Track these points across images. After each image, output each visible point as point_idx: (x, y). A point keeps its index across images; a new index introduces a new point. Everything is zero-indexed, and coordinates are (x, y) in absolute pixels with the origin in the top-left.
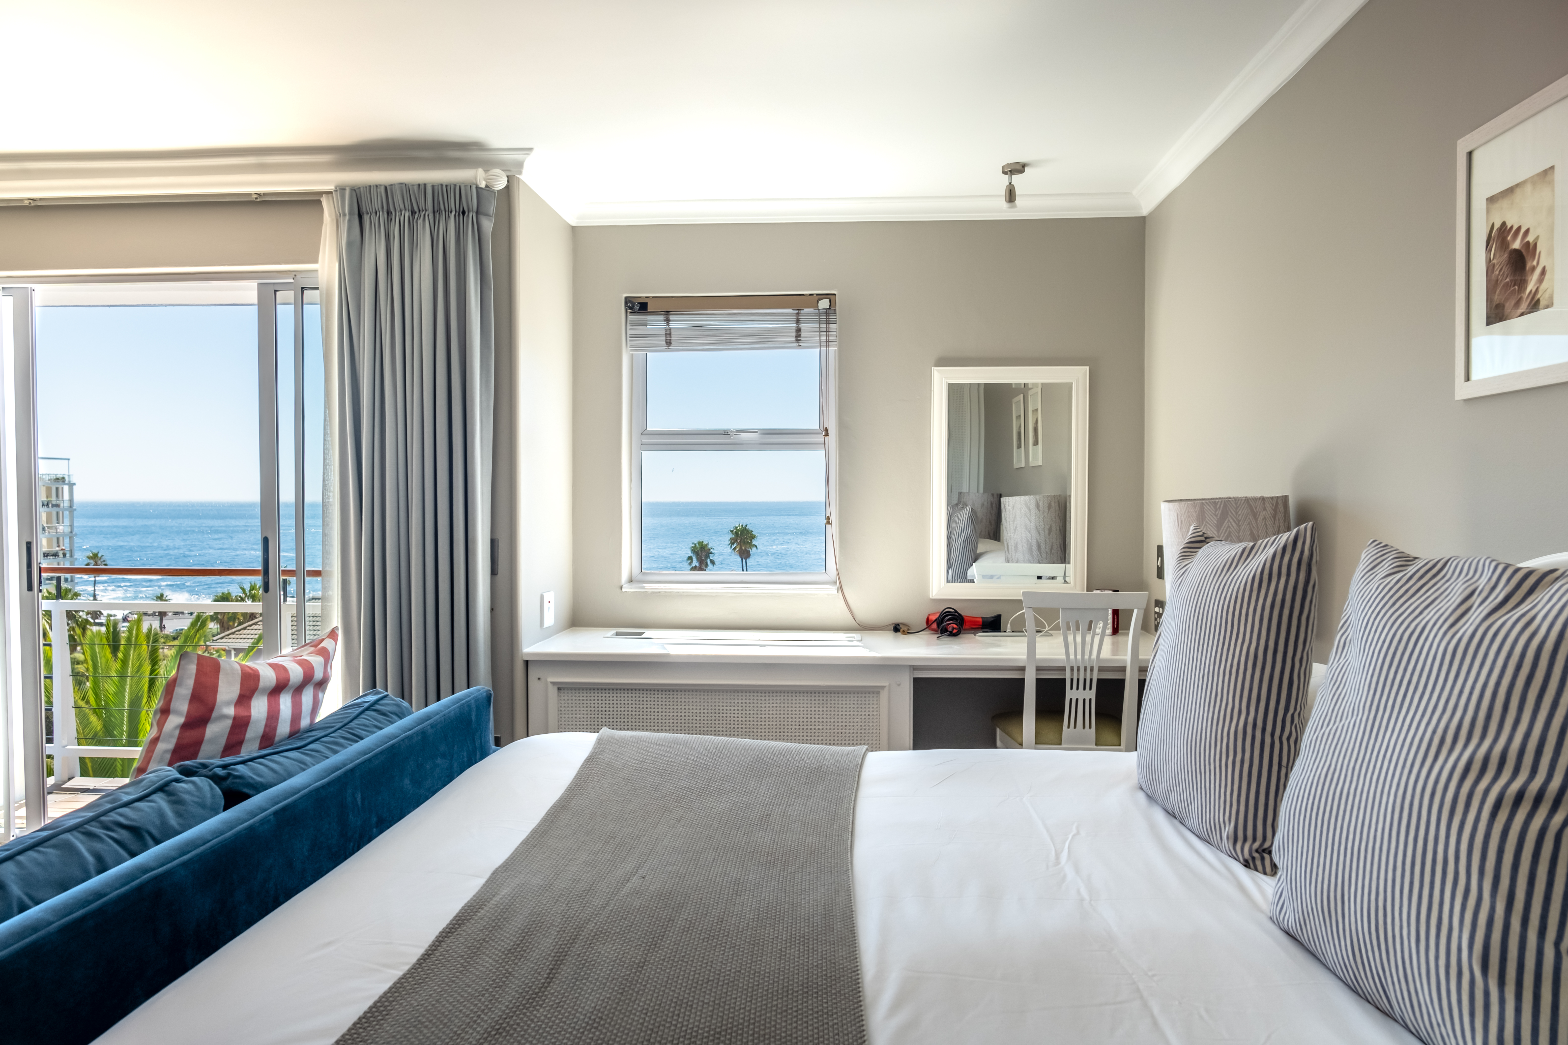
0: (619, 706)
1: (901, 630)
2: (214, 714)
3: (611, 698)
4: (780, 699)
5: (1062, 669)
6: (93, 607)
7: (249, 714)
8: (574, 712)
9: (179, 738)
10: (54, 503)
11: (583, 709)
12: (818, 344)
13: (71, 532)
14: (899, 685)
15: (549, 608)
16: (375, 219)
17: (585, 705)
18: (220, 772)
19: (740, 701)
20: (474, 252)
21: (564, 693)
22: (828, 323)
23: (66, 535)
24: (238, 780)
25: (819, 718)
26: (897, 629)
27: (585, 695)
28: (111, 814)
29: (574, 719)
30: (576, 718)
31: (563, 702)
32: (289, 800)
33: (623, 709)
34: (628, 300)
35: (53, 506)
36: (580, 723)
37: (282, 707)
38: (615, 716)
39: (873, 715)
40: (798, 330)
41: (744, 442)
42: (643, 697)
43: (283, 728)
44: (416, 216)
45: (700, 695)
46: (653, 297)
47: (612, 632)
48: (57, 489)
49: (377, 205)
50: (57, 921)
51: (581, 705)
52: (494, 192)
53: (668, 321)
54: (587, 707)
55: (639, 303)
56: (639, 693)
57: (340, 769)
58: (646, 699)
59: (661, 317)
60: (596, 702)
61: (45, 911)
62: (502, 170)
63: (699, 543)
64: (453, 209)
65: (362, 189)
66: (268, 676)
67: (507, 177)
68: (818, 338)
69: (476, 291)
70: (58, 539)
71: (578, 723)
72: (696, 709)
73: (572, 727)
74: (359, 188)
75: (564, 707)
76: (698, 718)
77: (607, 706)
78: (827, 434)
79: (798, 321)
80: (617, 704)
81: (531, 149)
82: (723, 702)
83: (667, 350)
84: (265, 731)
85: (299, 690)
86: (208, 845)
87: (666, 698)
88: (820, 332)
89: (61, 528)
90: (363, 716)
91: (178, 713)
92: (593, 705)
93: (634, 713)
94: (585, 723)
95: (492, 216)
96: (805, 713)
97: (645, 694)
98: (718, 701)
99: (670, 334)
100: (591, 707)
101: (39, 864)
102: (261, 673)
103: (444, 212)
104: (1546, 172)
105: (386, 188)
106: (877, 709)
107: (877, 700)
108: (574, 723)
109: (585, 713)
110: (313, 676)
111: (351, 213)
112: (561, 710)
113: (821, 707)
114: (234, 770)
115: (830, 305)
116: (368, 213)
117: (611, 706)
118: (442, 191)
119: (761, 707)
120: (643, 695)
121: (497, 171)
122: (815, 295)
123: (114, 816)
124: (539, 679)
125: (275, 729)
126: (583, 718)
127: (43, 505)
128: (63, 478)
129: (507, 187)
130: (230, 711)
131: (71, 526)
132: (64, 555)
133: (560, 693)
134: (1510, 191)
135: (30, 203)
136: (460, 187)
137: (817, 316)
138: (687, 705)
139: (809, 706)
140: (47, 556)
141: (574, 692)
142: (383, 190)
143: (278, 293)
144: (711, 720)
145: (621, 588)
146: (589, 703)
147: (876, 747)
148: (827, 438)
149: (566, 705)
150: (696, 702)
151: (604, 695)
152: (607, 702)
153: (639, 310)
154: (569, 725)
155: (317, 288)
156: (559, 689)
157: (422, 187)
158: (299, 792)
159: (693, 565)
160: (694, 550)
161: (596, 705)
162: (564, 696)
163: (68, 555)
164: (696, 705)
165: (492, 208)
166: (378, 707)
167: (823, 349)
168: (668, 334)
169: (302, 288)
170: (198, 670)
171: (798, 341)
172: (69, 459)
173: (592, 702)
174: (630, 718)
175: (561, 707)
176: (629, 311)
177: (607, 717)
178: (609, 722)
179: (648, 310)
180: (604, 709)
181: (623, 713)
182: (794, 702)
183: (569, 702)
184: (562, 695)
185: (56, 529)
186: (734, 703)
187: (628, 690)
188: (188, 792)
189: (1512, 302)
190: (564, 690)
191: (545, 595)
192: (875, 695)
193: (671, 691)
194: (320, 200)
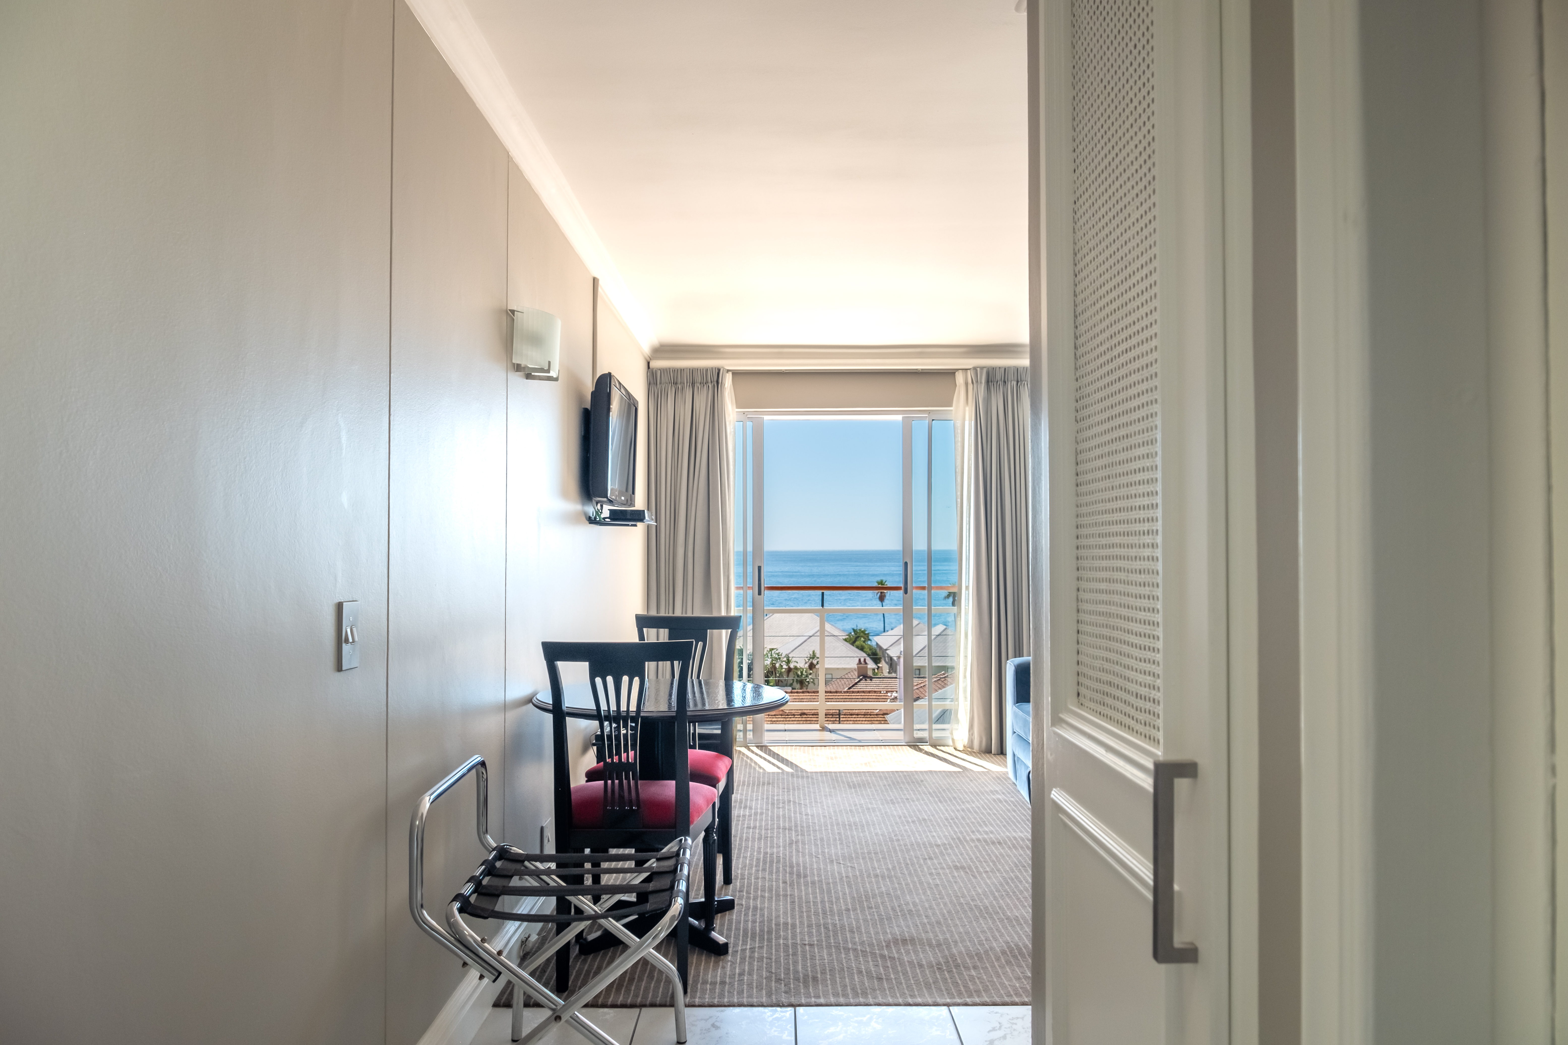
16: (996, 385)
49: (998, 378)
65: (990, 369)
169: (932, 420)
194: (955, 373)
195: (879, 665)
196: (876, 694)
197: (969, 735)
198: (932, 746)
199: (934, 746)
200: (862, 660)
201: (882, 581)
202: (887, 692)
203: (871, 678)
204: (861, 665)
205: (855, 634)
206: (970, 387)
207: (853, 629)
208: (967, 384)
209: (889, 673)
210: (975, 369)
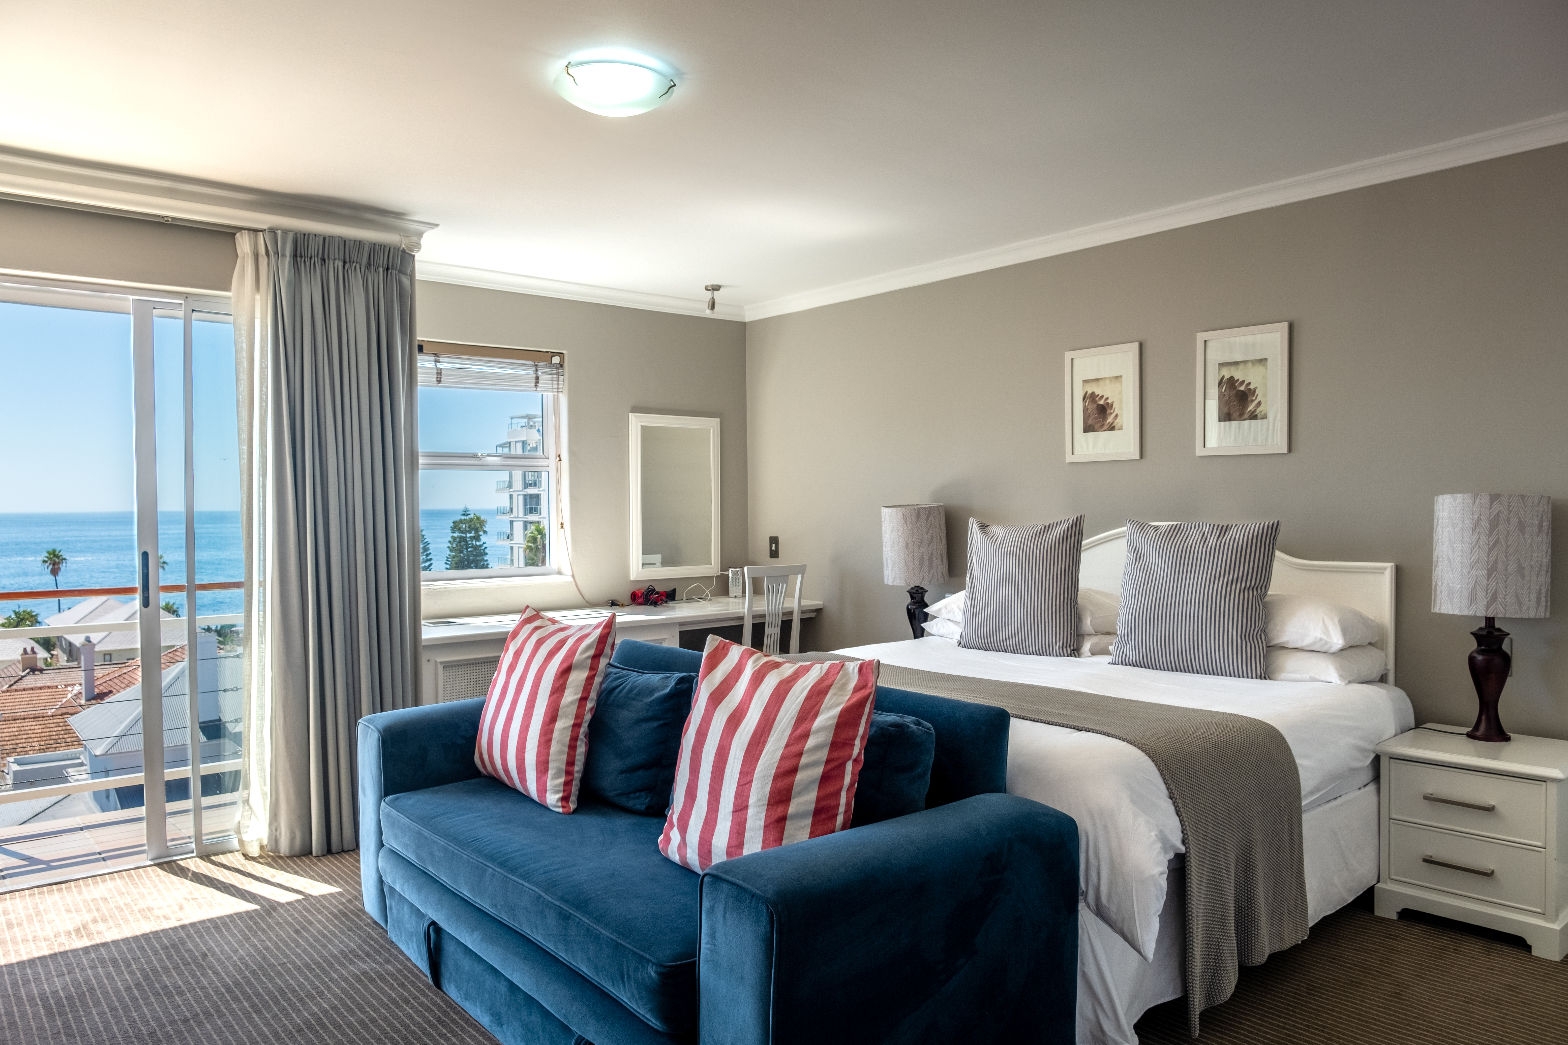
1: (618, 604)
5: (764, 616)
12: (552, 390)
16: (310, 263)
21: (450, 670)
22: (558, 374)
26: (613, 603)
29: (455, 691)
31: (448, 678)
40: (537, 378)
41: (488, 464)
44: (347, 266)
46: (428, 341)
49: (313, 251)
51: (460, 679)
52: (412, 256)
53: (438, 361)
59: (433, 358)
64: (381, 265)
68: (552, 386)
78: (560, 459)
79: (536, 371)
83: (437, 386)
88: (553, 380)
94: (463, 693)
95: (409, 276)
99: (439, 371)
103: (372, 267)
104: (1117, 377)
105: (324, 239)
115: (560, 361)
116: (302, 257)
118: (376, 249)
121: (417, 239)
122: (549, 353)
124: (429, 660)
133: (447, 670)
134: (1097, 380)
137: (551, 368)
141: (457, 668)
142: (320, 239)
148: (560, 462)
156: (446, 667)
167: (556, 394)
169: (193, 310)
171: (536, 386)
175: (446, 682)
189: (1099, 425)
190: (450, 667)
194: (235, 234)
195: (53, 652)
196: (50, 690)
197: (271, 830)
198: (201, 858)
199: (206, 856)
200: (29, 650)
201: (54, 551)
202: (66, 686)
203: (41, 671)
204: (27, 656)
205: (17, 617)
206: (263, 261)
207: (14, 611)
208: (256, 256)
209: (68, 661)
210: (273, 231)
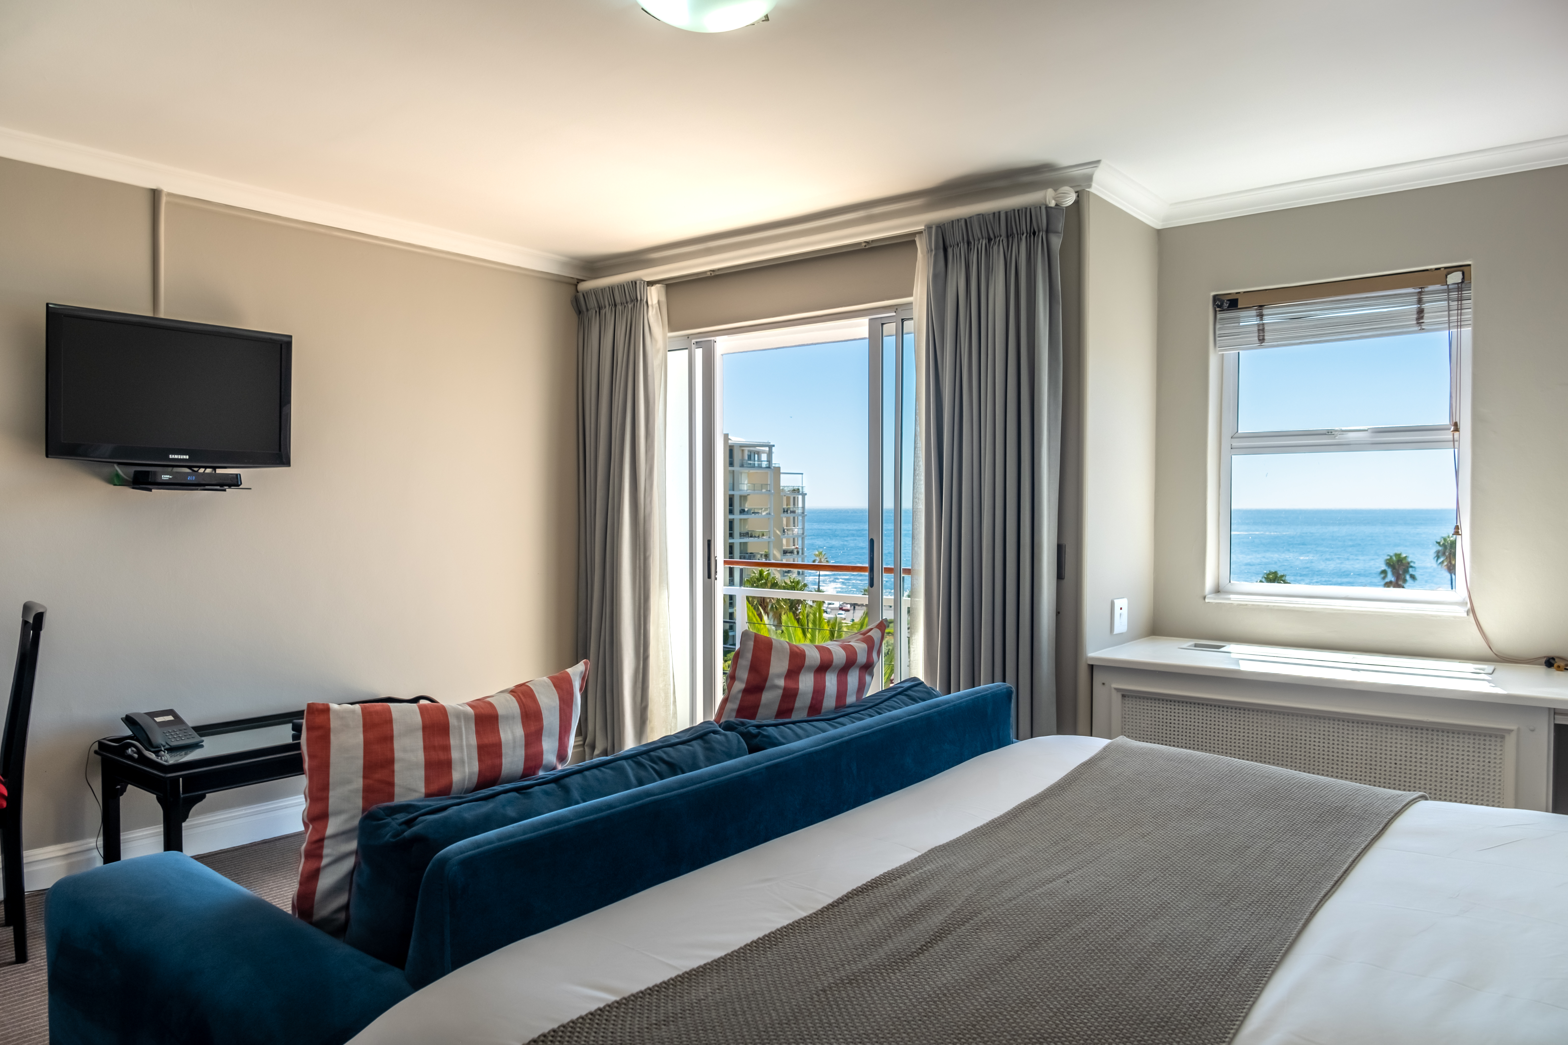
0: (1185, 719)
1: (1556, 665)
2: (768, 684)
3: (1177, 711)
4: (1372, 732)
6: (818, 597)
7: (796, 687)
8: (1138, 721)
9: (741, 701)
10: (792, 510)
11: (1147, 718)
12: (1447, 325)
13: (803, 534)
14: (1533, 730)
15: (1121, 614)
16: (957, 250)
17: (1149, 715)
18: (754, 730)
19: (1322, 729)
20: (1043, 270)
21: (1128, 700)
22: (1460, 299)
23: (799, 536)
24: (764, 739)
25: (1421, 758)
26: (1549, 662)
27: (1149, 704)
28: (659, 751)
29: (1138, 728)
30: (1140, 727)
31: (1127, 709)
32: (782, 759)
33: (1189, 723)
34: (1216, 298)
35: (791, 512)
36: (1144, 732)
37: (828, 684)
38: (1181, 730)
39: (1495, 763)
40: (1420, 312)
41: (1352, 443)
42: (1211, 713)
43: (829, 702)
44: (992, 243)
45: (1275, 717)
46: (1244, 292)
47: (1192, 642)
48: (794, 498)
49: (958, 238)
50: (575, 820)
51: (1146, 715)
52: (1062, 209)
53: (1261, 316)
54: (1151, 717)
55: (1228, 300)
56: (1207, 709)
57: (837, 739)
58: (1214, 715)
59: (1254, 313)
60: (1161, 713)
61: (570, 811)
62: (1071, 187)
63: (1396, 555)
64: (1025, 231)
65: (946, 225)
66: (813, 656)
67: (1076, 192)
68: (1447, 319)
69: (1045, 307)
70: (794, 539)
71: (1142, 733)
72: (1270, 732)
73: (1136, 735)
74: (944, 224)
75: (1129, 714)
76: (1272, 742)
77: (1173, 718)
78: (1457, 429)
79: (1420, 301)
80: (1183, 717)
81: (1098, 162)
82: (1301, 728)
83: (1261, 346)
84: (811, 702)
85: (844, 670)
86: (703, 784)
87: (1236, 716)
88: (1449, 310)
89: (796, 530)
90: (894, 699)
91: (741, 680)
92: (1157, 716)
93: (1200, 729)
95: (1061, 233)
96: (1404, 750)
97: (1213, 709)
98: (1296, 725)
99: (1263, 330)
100: (1155, 717)
101: (598, 780)
102: (807, 653)
103: (1016, 236)
105: (966, 220)
106: (1501, 757)
107: (1501, 746)
108: (1138, 732)
109: (1149, 723)
110: (856, 660)
111: (936, 248)
112: (1125, 718)
113: (1424, 746)
114: (764, 730)
115: (1463, 278)
116: (951, 246)
117: (1177, 718)
118: (1014, 216)
119: (1348, 738)
120: (1210, 711)
121: (1066, 189)
122: (1442, 269)
123: (660, 753)
124: (1103, 684)
125: (821, 702)
126: (1147, 727)
127: (784, 511)
128: (798, 489)
129: (1077, 203)
130: (781, 682)
131: (803, 528)
132: (798, 552)
133: (1125, 700)
135: (711, 274)
136: (1030, 209)
137: (1445, 293)
138: (1259, 726)
139: (1409, 743)
140: (786, 553)
141: (1138, 700)
142: (963, 222)
143: (884, 326)
144: (1287, 746)
145: (1205, 598)
146: (1153, 713)
147: (1499, 802)
148: (1456, 434)
149: (1131, 713)
150: (1270, 724)
151: (1169, 706)
152: (1173, 714)
153: (1229, 307)
154: (1132, 733)
155: (912, 319)
156: (1123, 696)
157: (997, 215)
158: (793, 754)
159: (1387, 580)
160: (1389, 563)
161: (1161, 716)
162: (1128, 704)
163: (800, 553)
164: (1270, 728)
165: (1060, 226)
166: (910, 692)
167: (1454, 330)
168: (1261, 330)
169: (902, 319)
170: (754, 646)
171: (1419, 324)
172: (802, 474)
173: (1157, 712)
174: (1196, 733)
175: (1125, 714)
176: (1217, 309)
177: (1172, 729)
178: (1174, 735)
179: (1239, 307)
180: (1169, 721)
181: (1189, 727)
182: (1389, 736)
183: (1133, 710)
184: (1127, 703)
185: (793, 531)
186: (1315, 730)
187: (1195, 704)
188: (719, 742)
190: (1128, 697)
191: (1116, 601)
192: (1499, 740)
193: (1242, 709)
